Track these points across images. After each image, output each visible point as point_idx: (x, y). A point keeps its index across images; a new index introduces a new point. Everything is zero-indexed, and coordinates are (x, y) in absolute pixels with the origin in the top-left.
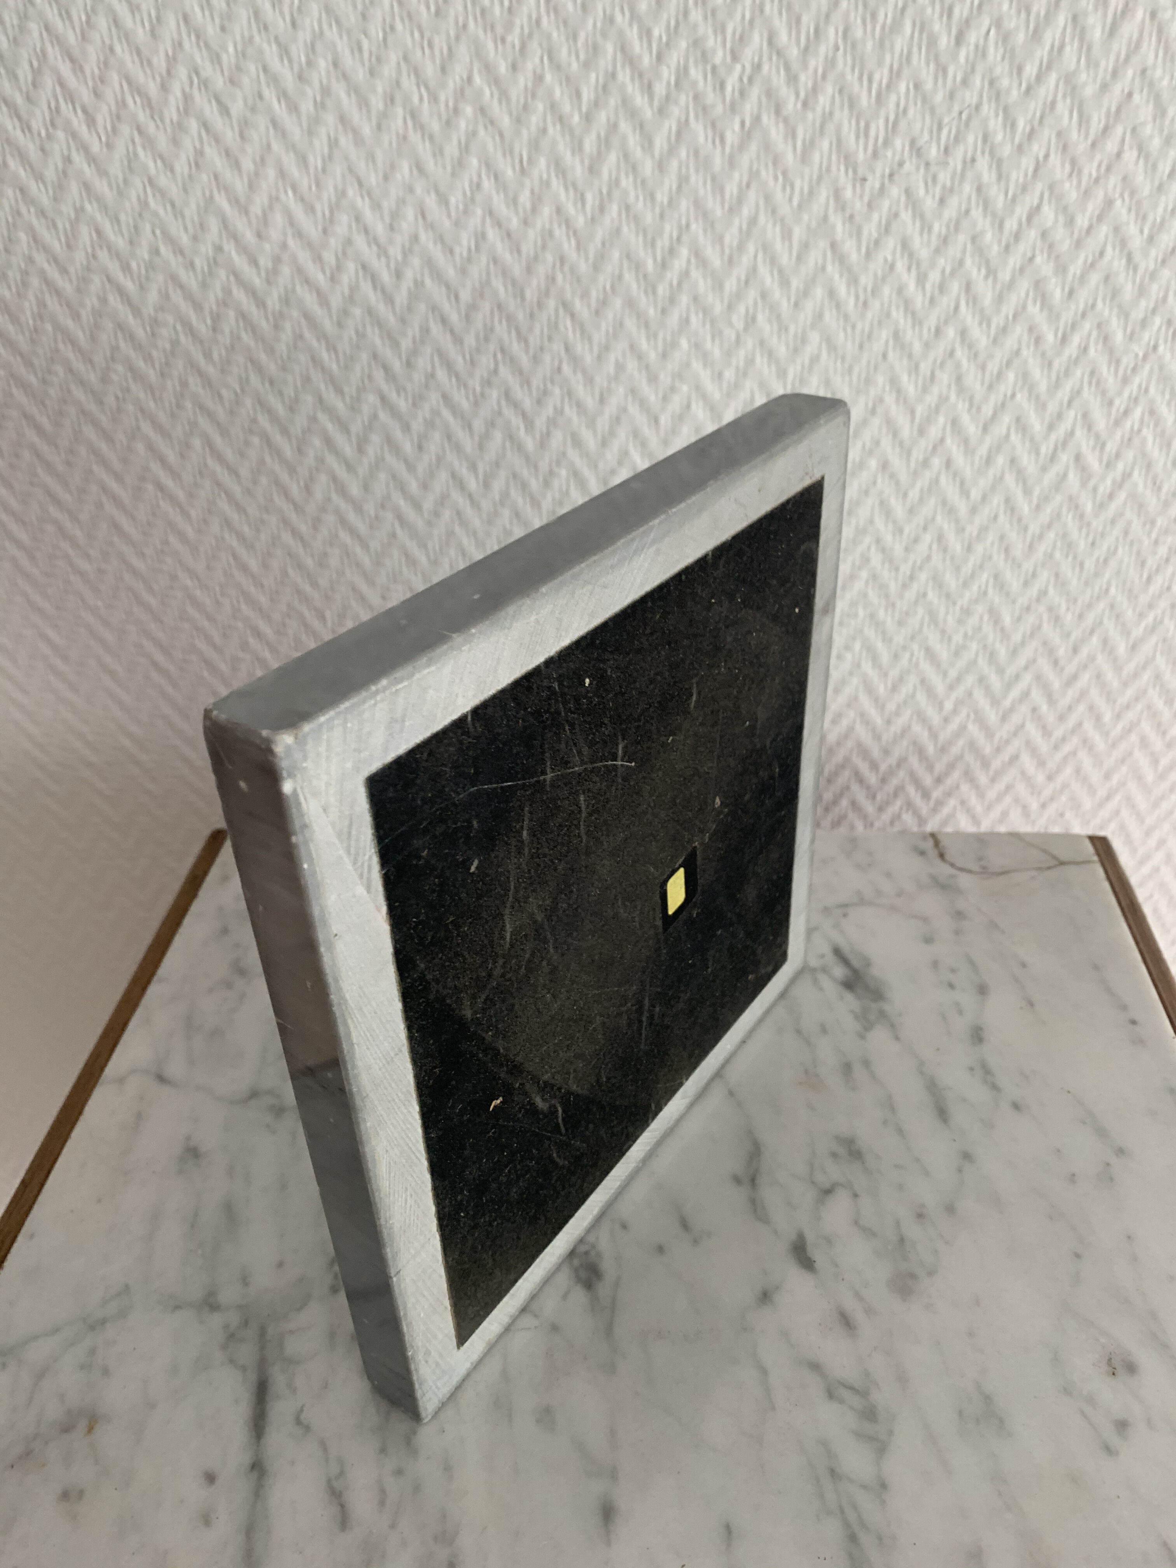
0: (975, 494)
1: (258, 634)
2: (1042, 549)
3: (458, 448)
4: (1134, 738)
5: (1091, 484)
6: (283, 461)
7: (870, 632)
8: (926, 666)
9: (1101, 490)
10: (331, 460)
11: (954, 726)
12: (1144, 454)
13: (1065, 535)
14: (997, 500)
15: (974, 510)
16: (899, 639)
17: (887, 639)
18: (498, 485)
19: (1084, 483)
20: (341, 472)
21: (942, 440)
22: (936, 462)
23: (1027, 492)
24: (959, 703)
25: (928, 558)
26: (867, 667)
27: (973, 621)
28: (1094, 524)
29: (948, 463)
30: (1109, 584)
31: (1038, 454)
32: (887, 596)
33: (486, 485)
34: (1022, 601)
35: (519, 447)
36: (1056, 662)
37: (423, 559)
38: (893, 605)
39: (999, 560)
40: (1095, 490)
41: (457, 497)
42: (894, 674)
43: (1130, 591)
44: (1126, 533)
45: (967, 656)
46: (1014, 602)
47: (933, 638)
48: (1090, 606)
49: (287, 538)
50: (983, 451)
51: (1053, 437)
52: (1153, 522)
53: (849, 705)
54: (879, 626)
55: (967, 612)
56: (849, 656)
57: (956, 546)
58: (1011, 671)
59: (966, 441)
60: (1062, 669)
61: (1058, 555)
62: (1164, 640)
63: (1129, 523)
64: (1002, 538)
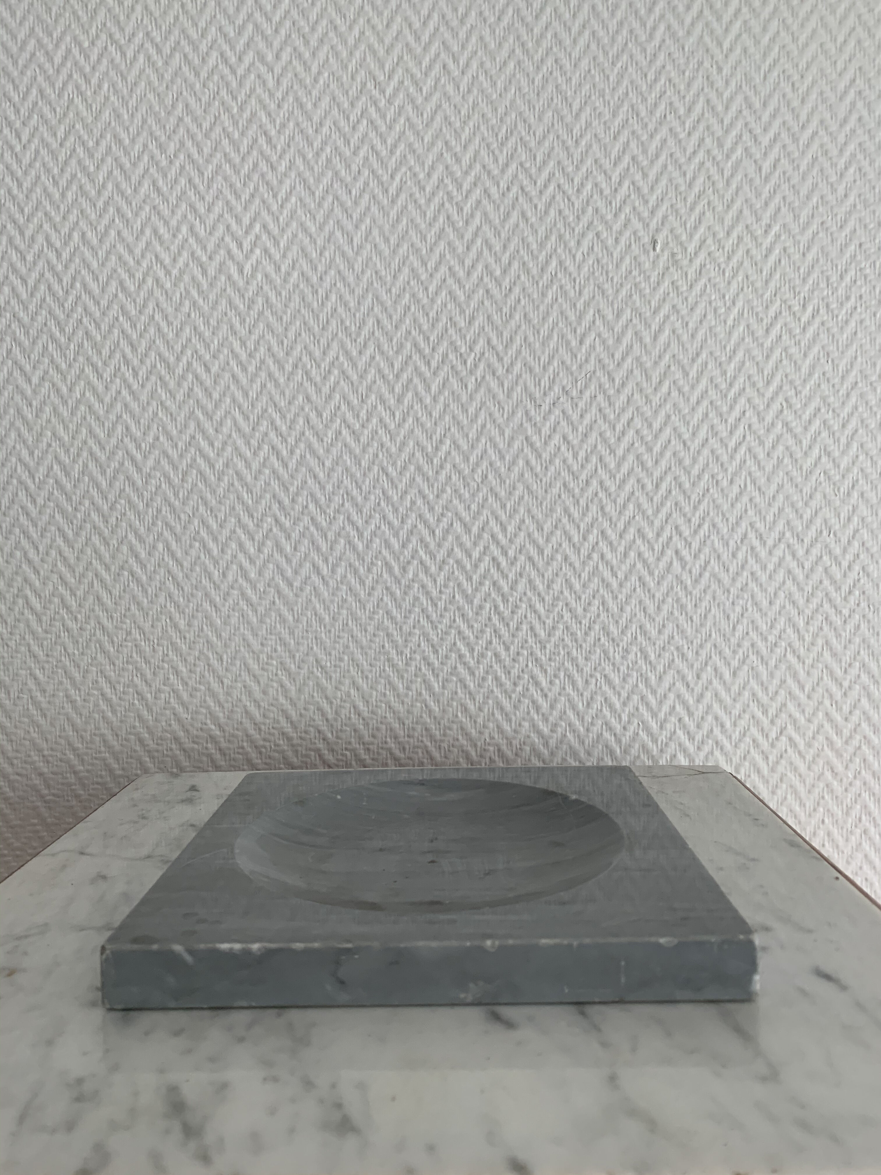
0: (620, 575)
1: (177, 673)
2: (665, 608)
3: (318, 549)
4: (748, 739)
5: (688, 567)
6: (211, 557)
7: (568, 665)
8: (606, 688)
9: (694, 571)
10: (241, 556)
11: (629, 733)
12: (715, 550)
13: (678, 600)
14: (634, 578)
15: (621, 585)
16: (587, 670)
17: (580, 670)
18: (340, 571)
19: (683, 568)
20: (246, 564)
21: (597, 543)
22: (595, 556)
23: (651, 573)
24: (631, 715)
25: (599, 615)
26: (569, 690)
27: (631, 657)
28: (694, 592)
29: (602, 556)
30: (710, 631)
31: (653, 550)
32: (576, 641)
33: (333, 571)
34: (660, 643)
35: (354, 548)
36: (688, 686)
37: (291, 618)
38: (581, 646)
39: (641, 615)
40: (690, 572)
41: (315, 578)
42: (587, 694)
43: (724, 635)
44: (714, 599)
45: (632, 681)
46: (654, 644)
47: (608, 669)
48: (701, 646)
49: (207, 606)
50: (621, 549)
51: (661, 540)
52: (729, 591)
53: (561, 718)
54: (573, 660)
55: (627, 651)
56: (557, 681)
57: (614, 607)
58: (660, 691)
59: (611, 543)
60: (693, 690)
61: (676, 613)
62: (753, 668)
63: (714, 592)
64: (640, 602)
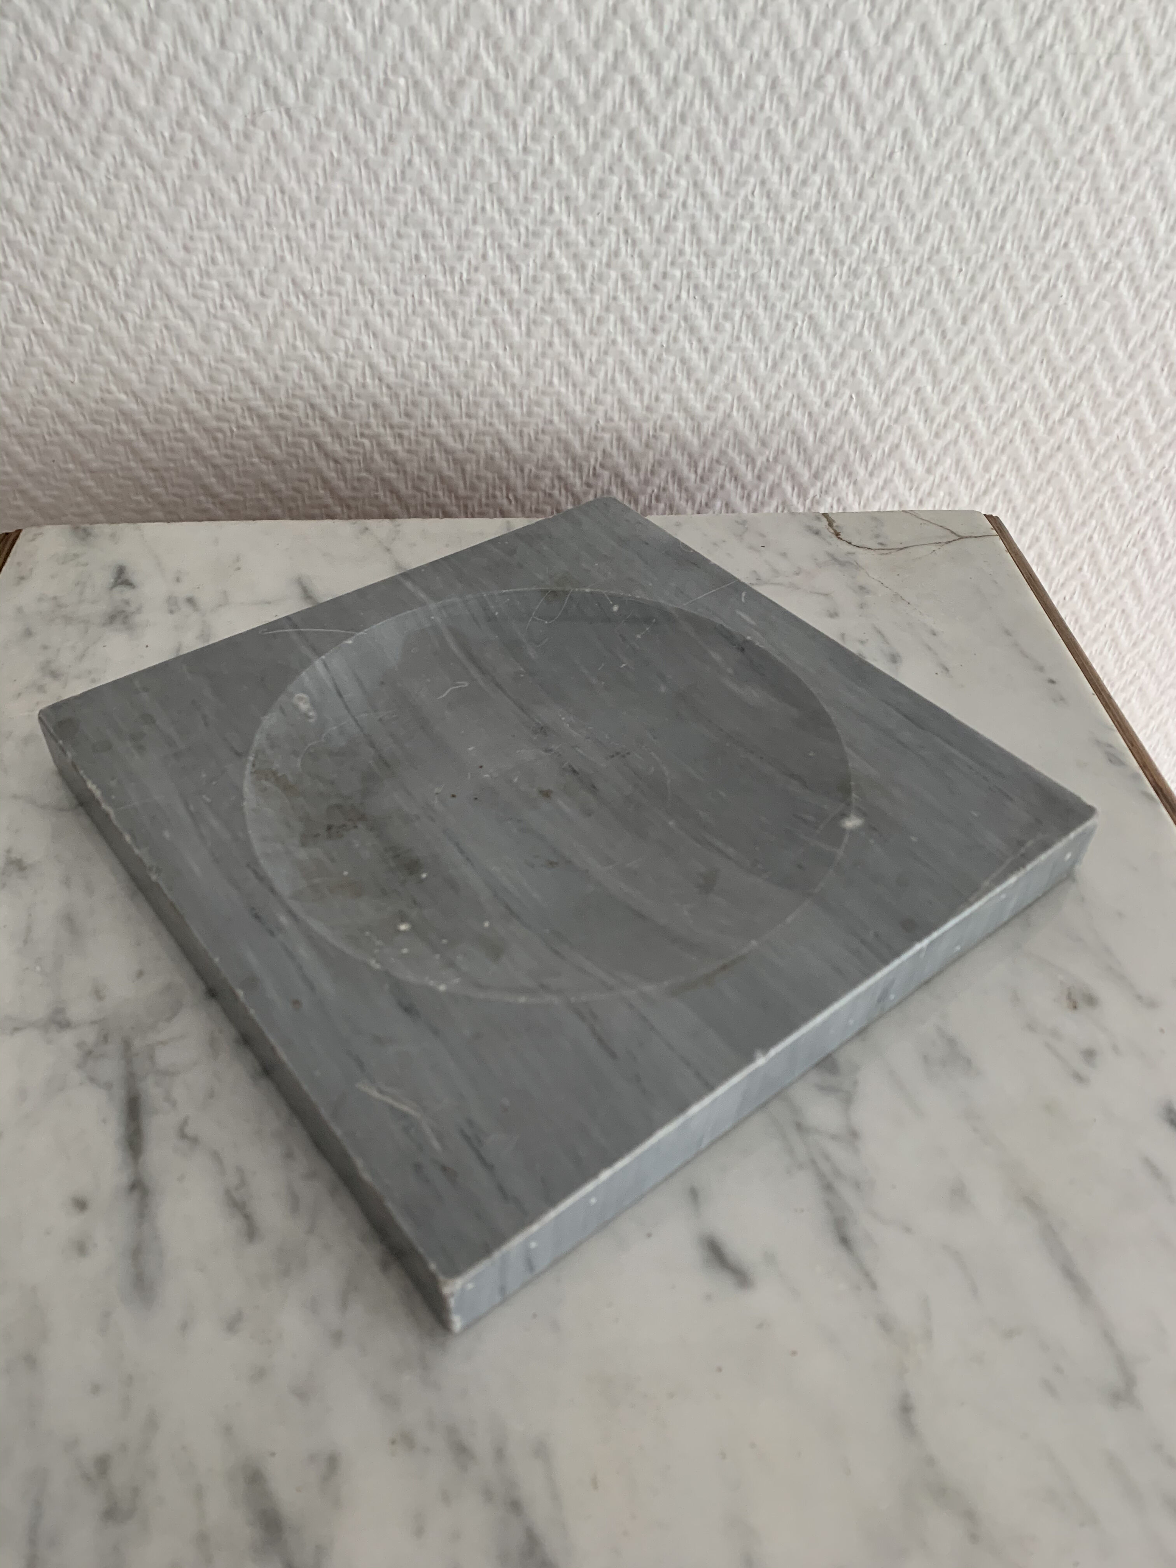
0: (871, 125)
1: (34, 299)
2: (938, 194)
3: (271, 45)
4: (1016, 422)
5: (996, 113)
6: (48, 58)
7: (751, 298)
8: (809, 339)
9: (1006, 120)
10: (109, 57)
11: (834, 412)
12: (1054, 78)
13: (963, 179)
14: (894, 132)
15: (868, 146)
16: (782, 306)
17: (770, 307)
18: (322, 96)
19: (988, 114)
20: (125, 76)
21: (839, 53)
22: (831, 81)
23: (927, 122)
24: (841, 383)
25: (817, 205)
26: (747, 341)
27: (861, 284)
28: (996, 163)
29: (844, 84)
30: (1005, 240)
31: (942, 72)
32: (770, 253)
33: (308, 97)
34: (914, 260)
35: (347, 47)
36: (944, 334)
37: (234, 196)
38: (777, 263)
39: (892, 208)
40: (999, 122)
41: (271, 111)
42: (775, 348)
43: (1026, 248)
44: (1028, 177)
45: (853, 327)
46: (905, 261)
47: (818, 305)
48: (983, 267)
49: (61, 166)
50: (882, 68)
51: (961, 49)
52: (1056, 163)
53: (726, 388)
54: (761, 289)
55: (855, 273)
56: (728, 326)
57: (847, 191)
58: (897, 344)
59: (865, 54)
60: (950, 342)
61: (954, 202)
62: (1056, 308)
63: (1032, 163)
64: (896, 181)
